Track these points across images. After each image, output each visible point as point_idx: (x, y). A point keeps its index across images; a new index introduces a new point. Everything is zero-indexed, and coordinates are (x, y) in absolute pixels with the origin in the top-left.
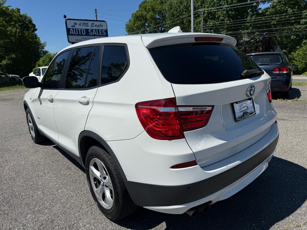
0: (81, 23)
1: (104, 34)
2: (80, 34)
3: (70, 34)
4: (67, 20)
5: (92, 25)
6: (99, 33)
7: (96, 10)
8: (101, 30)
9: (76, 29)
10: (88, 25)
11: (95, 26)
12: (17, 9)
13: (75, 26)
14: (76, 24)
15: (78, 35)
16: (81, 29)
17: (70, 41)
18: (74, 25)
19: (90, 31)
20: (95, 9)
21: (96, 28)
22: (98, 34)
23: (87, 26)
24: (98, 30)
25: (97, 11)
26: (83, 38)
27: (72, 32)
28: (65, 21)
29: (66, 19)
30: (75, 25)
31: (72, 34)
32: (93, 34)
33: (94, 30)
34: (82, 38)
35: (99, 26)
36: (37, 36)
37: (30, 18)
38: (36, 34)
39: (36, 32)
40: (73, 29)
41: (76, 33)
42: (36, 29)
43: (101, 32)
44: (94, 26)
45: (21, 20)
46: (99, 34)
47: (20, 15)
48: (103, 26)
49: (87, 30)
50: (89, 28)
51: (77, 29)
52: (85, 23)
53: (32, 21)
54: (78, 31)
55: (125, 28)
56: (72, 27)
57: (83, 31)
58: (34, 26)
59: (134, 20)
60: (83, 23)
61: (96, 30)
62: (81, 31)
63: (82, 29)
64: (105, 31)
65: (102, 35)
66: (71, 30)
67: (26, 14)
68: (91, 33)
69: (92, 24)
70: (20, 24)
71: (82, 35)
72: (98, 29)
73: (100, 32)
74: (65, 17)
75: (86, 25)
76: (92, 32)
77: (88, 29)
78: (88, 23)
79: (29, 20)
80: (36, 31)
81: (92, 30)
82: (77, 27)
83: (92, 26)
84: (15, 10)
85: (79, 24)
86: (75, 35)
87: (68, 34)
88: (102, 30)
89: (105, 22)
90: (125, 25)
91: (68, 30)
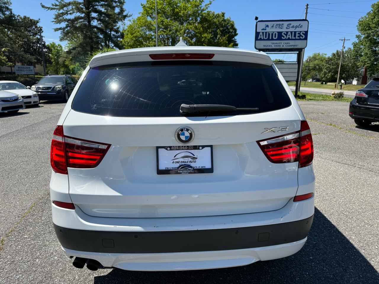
0: (274, 25)
1: (302, 37)
2: (270, 38)
3: (259, 38)
4: (258, 23)
5: (289, 26)
6: (295, 36)
7: (308, 5)
8: (299, 32)
9: (266, 33)
10: (282, 26)
11: (292, 27)
12: (222, 13)
13: (266, 30)
14: (267, 26)
15: (268, 39)
16: (272, 33)
17: (257, 47)
18: (265, 28)
19: (284, 34)
20: (306, 5)
21: (293, 30)
22: (293, 38)
23: (281, 28)
24: (295, 32)
25: (308, 7)
26: (274, 43)
27: (261, 36)
28: (256, 23)
29: (257, 21)
30: (267, 28)
31: (261, 39)
32: (287, 38)
33: (289, 33)
34: (272, 43)
35: (297, 27)
36: (236, 41)
37: (233, 22)
38: (236, 39)
39: (236, 38)
40: (263, 33)
41: (266, 37)
42: (237, 34)
43: (299, 35)
44: (290, 28)
45: (224, 25)
46: (295, 38)
47: (224, 19)
48: (303, 26)
49: (280, 33)
50: (284, 30)
51: (268, 32)
52: (279, 24)
53: (234, 25)
54: (269, 34)
55: (357, 26)
56: (262, 30)
57: (275, 34)
58: (235, 30)
59: (374, 13)
60: (277, 24)
61: (291, 32)
62: (272, 34)
63: (274, 32)
64: (304, 33)
65: (299, 38)
66: (261, 33)
67: (230, 18)
68: (284, 37)
69: (287, 25)
70: (221, 29)
71: (272, 39)
72: (296, 30)
73: (297, 35)
74: (257, 18)
75: (281, 26)
76: (286, 35)
77: (282, 32)
78: (283, 24)
79: (232, 24)
80: (236, 36)
81: (287, 32)
82: (268, 30)
83: (288, 28)
84: (221, 14)
85: (272, 27)
86: (264, 40)
87: (257, 39)
88: (301, 32)
89: (307, 22)
90: (358, 21)
91: (257, 34)
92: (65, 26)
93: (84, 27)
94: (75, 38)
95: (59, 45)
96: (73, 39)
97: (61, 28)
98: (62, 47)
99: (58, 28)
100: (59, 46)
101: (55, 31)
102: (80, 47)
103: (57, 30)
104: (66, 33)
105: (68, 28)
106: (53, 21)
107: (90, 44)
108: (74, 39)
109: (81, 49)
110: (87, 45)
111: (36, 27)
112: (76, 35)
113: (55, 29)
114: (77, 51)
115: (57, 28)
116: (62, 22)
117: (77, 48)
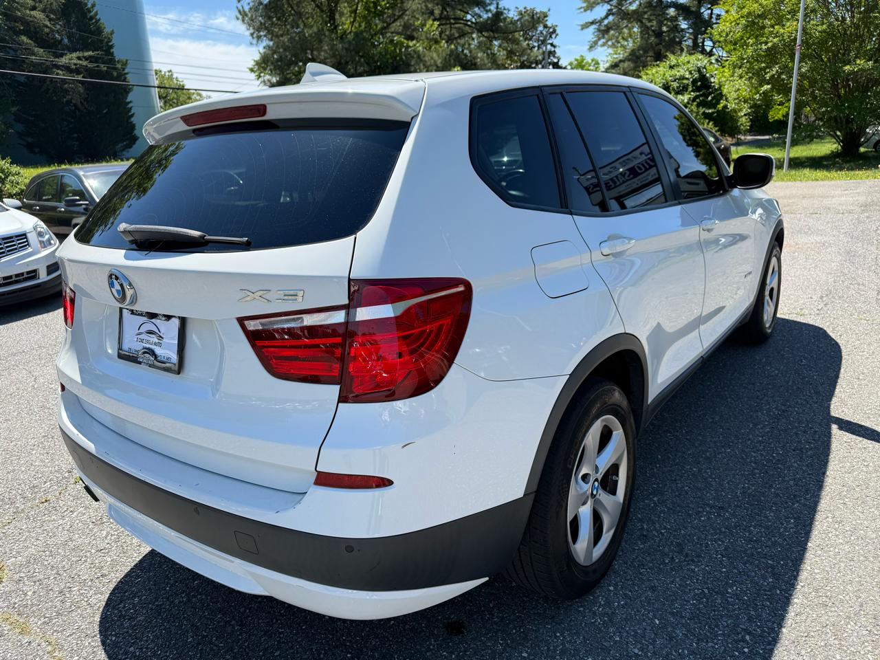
92: (603, 14)
93: (646, 10)
94: (623, 38)
95: (593, 60)
96: (619, 42)
97: (595, 20)
98: (599, 64)
99: (589, 22)
100: (594, 62)
101: (582, 29)
102: (629, 60)
103: (585, 26)
104: (604, 30)
105: (611, 18)
106: (580, 7)
107: (654, 49)
108: (621, 41)
109: (630, 63)
110: (646, 52)
111: (545, 26)
112: (626, 31)
113: (582, 25)
114: (622, 69)
115: (587, 21)
116: (598, 6)
117: (622, 63)
